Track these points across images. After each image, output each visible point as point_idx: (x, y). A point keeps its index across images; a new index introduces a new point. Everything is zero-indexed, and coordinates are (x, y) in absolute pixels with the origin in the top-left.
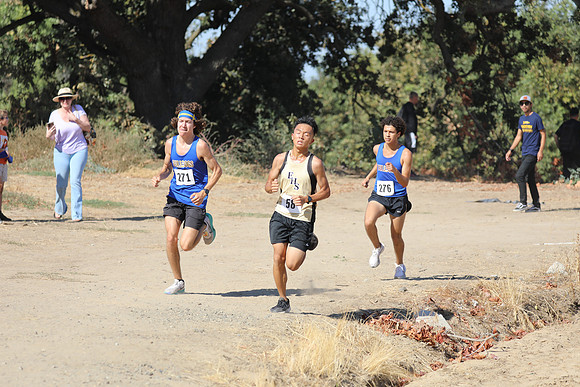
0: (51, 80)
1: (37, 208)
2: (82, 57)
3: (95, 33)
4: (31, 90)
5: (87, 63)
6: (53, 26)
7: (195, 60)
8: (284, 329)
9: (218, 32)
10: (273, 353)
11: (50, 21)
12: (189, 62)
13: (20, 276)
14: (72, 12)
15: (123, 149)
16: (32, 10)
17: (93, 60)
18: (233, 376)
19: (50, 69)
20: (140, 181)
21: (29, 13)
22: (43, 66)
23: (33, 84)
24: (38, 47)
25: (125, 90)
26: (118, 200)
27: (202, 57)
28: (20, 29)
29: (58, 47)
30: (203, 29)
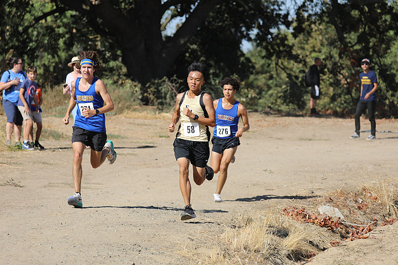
0: (70, 53)
1: (61, 140)
2: (91, 37)
3: (99, 21)
4: (57, 59)
5: (94, 41)
6: (72, 16)
7: (167, 37)
8: (230, 219)
9: (184, 19)
10: (222, 236)
11: (69, 13)
12: (164, 39)
13: (50, 185)
14: (84, 7)
15: (120, 99)
16: (56, 5)
17: (98, 39)
18: (195, 251)
19: (69, 45)
20: (131, 120)
21: (55, 7)
22: (65, 43)
23: (58, 56)
24: (61, 30)
25: (120, 59)
26: (116, 133)
27: (172, 36)
28: (49, 19)
29: (74, 31)
30: (173, 16)
